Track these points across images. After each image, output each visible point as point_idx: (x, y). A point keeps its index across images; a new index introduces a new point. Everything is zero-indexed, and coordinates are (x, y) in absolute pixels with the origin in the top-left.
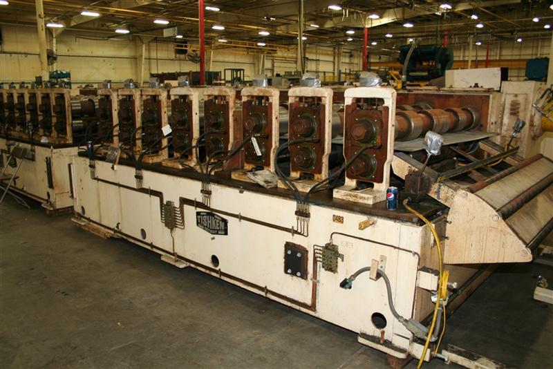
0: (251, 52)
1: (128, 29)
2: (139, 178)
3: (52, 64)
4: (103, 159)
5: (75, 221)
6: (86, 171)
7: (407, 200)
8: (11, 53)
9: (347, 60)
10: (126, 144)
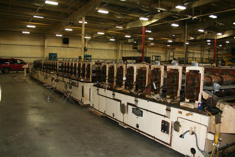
0: (164, 49)
1: (115, 39)
2: (114, 95)
3: (85, 52)
4: (102, 87)
5: (90, 109)
6: (96, 91)
7: (206, 108)
8: (71, 48)
9: (207, 53)
10: (110, 83)
